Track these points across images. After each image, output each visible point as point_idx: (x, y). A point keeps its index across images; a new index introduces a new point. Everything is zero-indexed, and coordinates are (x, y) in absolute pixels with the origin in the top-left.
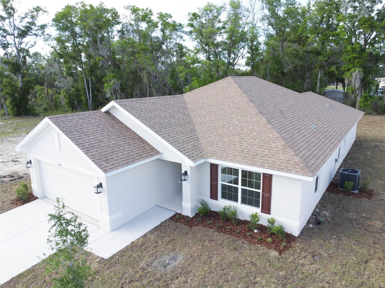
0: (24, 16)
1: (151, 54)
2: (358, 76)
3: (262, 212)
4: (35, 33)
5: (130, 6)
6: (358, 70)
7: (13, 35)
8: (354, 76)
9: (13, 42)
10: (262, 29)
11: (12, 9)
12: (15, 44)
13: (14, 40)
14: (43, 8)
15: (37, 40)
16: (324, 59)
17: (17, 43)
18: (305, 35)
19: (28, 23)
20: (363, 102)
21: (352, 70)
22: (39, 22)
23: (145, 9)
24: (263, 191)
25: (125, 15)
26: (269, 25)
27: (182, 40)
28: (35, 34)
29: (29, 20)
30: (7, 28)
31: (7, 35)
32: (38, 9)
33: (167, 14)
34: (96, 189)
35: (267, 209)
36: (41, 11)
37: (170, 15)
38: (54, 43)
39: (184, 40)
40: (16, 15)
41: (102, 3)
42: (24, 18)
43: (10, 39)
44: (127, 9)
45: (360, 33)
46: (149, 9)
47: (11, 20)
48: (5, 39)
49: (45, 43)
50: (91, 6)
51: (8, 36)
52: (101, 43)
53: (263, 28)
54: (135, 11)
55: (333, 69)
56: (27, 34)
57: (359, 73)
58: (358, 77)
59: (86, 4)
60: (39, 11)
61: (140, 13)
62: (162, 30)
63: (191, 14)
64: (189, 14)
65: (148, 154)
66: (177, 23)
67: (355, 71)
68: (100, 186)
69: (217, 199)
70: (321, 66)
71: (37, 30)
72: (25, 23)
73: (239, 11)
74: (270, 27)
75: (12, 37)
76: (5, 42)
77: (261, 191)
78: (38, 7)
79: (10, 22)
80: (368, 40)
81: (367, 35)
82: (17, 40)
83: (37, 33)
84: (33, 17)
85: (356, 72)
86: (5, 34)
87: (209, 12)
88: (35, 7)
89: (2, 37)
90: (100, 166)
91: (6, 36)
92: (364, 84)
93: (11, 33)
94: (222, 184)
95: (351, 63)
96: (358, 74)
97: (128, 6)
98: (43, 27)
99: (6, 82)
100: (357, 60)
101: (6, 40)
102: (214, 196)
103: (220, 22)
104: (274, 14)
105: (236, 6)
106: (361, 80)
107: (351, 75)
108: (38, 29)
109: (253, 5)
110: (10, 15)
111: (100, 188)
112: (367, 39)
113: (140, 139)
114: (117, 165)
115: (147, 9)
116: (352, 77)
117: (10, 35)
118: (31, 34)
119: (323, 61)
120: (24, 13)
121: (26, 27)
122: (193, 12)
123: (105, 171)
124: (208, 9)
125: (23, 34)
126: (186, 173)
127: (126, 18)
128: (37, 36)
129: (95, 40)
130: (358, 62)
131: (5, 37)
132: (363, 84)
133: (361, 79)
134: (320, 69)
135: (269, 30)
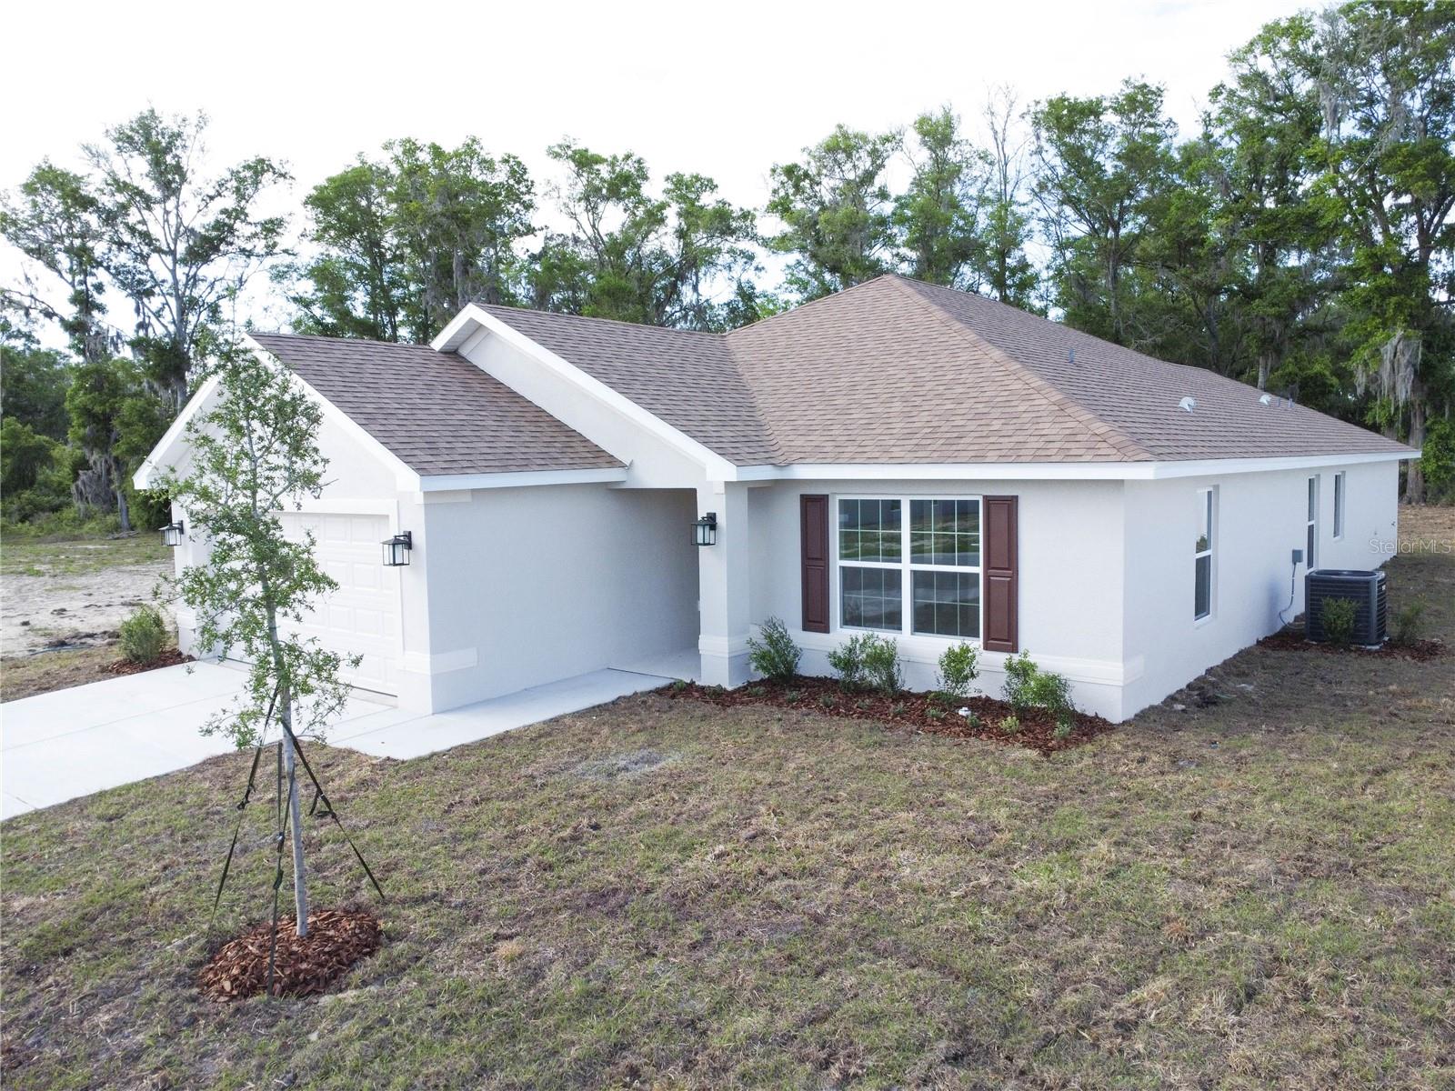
0: (212, 193)
1: (639, 307)
2: (1403, 354)
3: (987, 647)
4: (243, 246)
5: (569, 147)
6: (1400, 333)
7: (172, 253)
8: (1388, 356)
9: (169, 277)
10: (1040, 220)
11: (178, 169)
12: (176, 282)
13: (173, 272)
14: (275, 164)
15: (248, 271)
16: (1273, 311)
17: (182, 278)
18: (1193, 221)
19: (224, 211)
20: (1435, 456)
21: (1379, 336)
22: (260, 209)
23: (620, 157)
24: (988, 566)
25: (553, 183)
26: (1062, 203)
27: (752, 268)
28: (243, 251)
29: (229, 201)
30: (156, 230)
31: (153, 251)
32: (259, 168)
33: (697, 178)
34: (388, 550)
35: (1004, 635)
36: (270, 174)
37: (710, 181)
38: (307, 288)
39: (757, 269)
40: (186, 191)
41: (474, 141)
42: (212, 198)
43: (159, 266)
44: (557, 155)
45: (1402, 210)
46: (634, 158)
47: (171, 204)
48: (143, 268)
49: (275, 285)
50: (437, 151)
51: (155, 256)
52: (466, 272)
53: (1043, 214)
54: (584, 161)
55: (1317, 368)
56: (216, 249)
57: (1407, 346)
58: (1404, 361)
59: (419, 144)
60: (263, 171)
61: (604, 171)
62: (681, 234)
63: (779, 171)
64: (774, 171)
65: (578, 461)
66: (735, 209)
67: (1389, 337)
68: (406, 541)
69: (826, 630)
70: (1264, 342)
71: (249, 239)
72: (213, 213)
73: (952, 155)
74: (1068, 210)
75: (169, 260)
76: (143, 277)
77: (979, 570)
78: (262, 161)
79: (167, 212)
80: (1435, 231)
81: (1427, 215)
82: (181, 271)
83: (249, 247)
84: (240, 194)
85: (1394, 341)
86: (146, 250)
87: (841, 156)
88: (251, 160)
89: (135, 260)
90: (407, 459)
91: (148, 256)
92: (1431, 389)
93: (165, 248)
94: (844, 569)
95: (1376, 314)
96: (1400, 347)
97: (560, 146)
98: (271, 227)
99: (132, 408)
100: (1394, 300)
101: (148, 270)
102: (815, 619)
103: (883, 195)
104: (1079, 161)
105: (938, 135)
106: (1416, 372)
107: (1376, 353)
108: (255, 235)
109: (1000, 130)
110: (170, 190)
111: (406, 551)
112: (1429, 228)
113: (559, 426)
114: (465, 464)
115: (628, 157)
116: (1381, 361)
117: (159, 251)
118: (230, 248)
119: (1268, 320)
120: (214, 183)
121: (218, 226)
122: (788, 162)
123: (421, 470)
124: (841, 147)
125: (205, 248)
126: (711, 521)
127: (555, 194)
128: (248, 257)
129: (444, 266)
130: (1399, 306)
131: (144, 258)
132: (1425, 388)
133: (1414, 366)
134: (1263, 354)
135: (1063, 221)
